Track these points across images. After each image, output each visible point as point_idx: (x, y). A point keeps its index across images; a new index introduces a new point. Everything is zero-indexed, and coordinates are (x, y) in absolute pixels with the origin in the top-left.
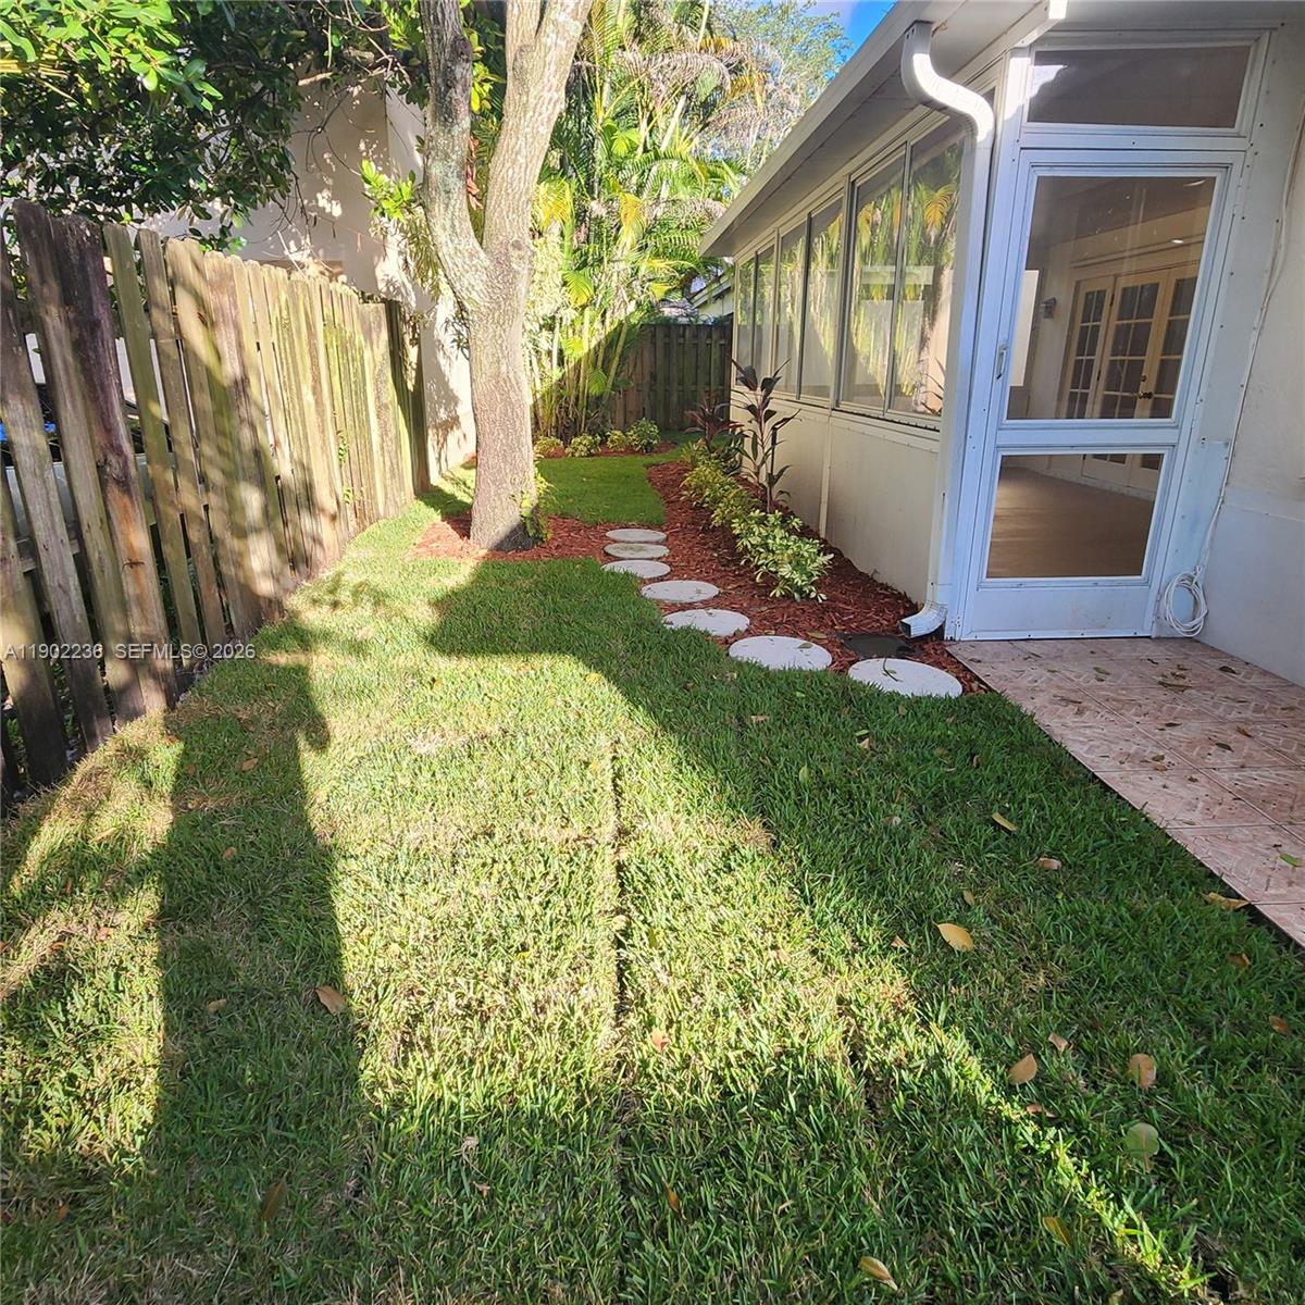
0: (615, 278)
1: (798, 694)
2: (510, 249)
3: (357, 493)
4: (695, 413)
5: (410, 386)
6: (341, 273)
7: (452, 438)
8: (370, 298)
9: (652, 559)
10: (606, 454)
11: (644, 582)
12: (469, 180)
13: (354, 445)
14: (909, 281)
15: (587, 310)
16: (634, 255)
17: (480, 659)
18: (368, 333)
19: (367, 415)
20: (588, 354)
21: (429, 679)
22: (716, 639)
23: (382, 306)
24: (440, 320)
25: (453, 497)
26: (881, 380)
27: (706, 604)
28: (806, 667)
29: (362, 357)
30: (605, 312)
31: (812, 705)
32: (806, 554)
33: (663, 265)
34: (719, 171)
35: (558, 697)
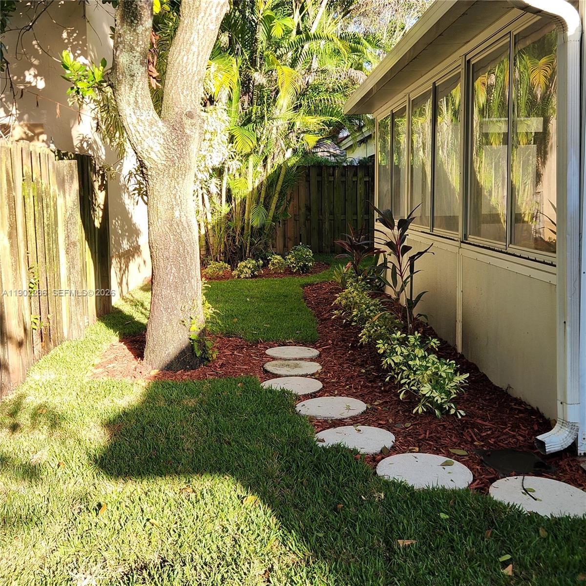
0: (274, 131)
1: (443, 516)
2: (184, 118)
3: (44, 320)
4: (343, 242)
5: (97, 224)
6: (42, 133)
7: (133, 265)
8: (65, 155)
9: (306, 376)
10: (268, 275)
11: (299, 398)
12: (151, 67)
13: (44, 279)
14: (522, 129)
15: (251, 158)
16: (291, 114)
17: (145, 482)
18: (61, 184)
19: (58, 252)
20: (252, 192)
21: (95, 504)
22: (365, 457)
23: (74, 162)
24: (125, 172)
25: (131, 318)
26: (502, 210)
27: (355, 421)
28: (449, 486)
29: (55, 205)
30: (266, 158)
31: (456, 527)
32: (444, 375)
33: (315, 120)
34: (359, 47)
35: (217, 522)
